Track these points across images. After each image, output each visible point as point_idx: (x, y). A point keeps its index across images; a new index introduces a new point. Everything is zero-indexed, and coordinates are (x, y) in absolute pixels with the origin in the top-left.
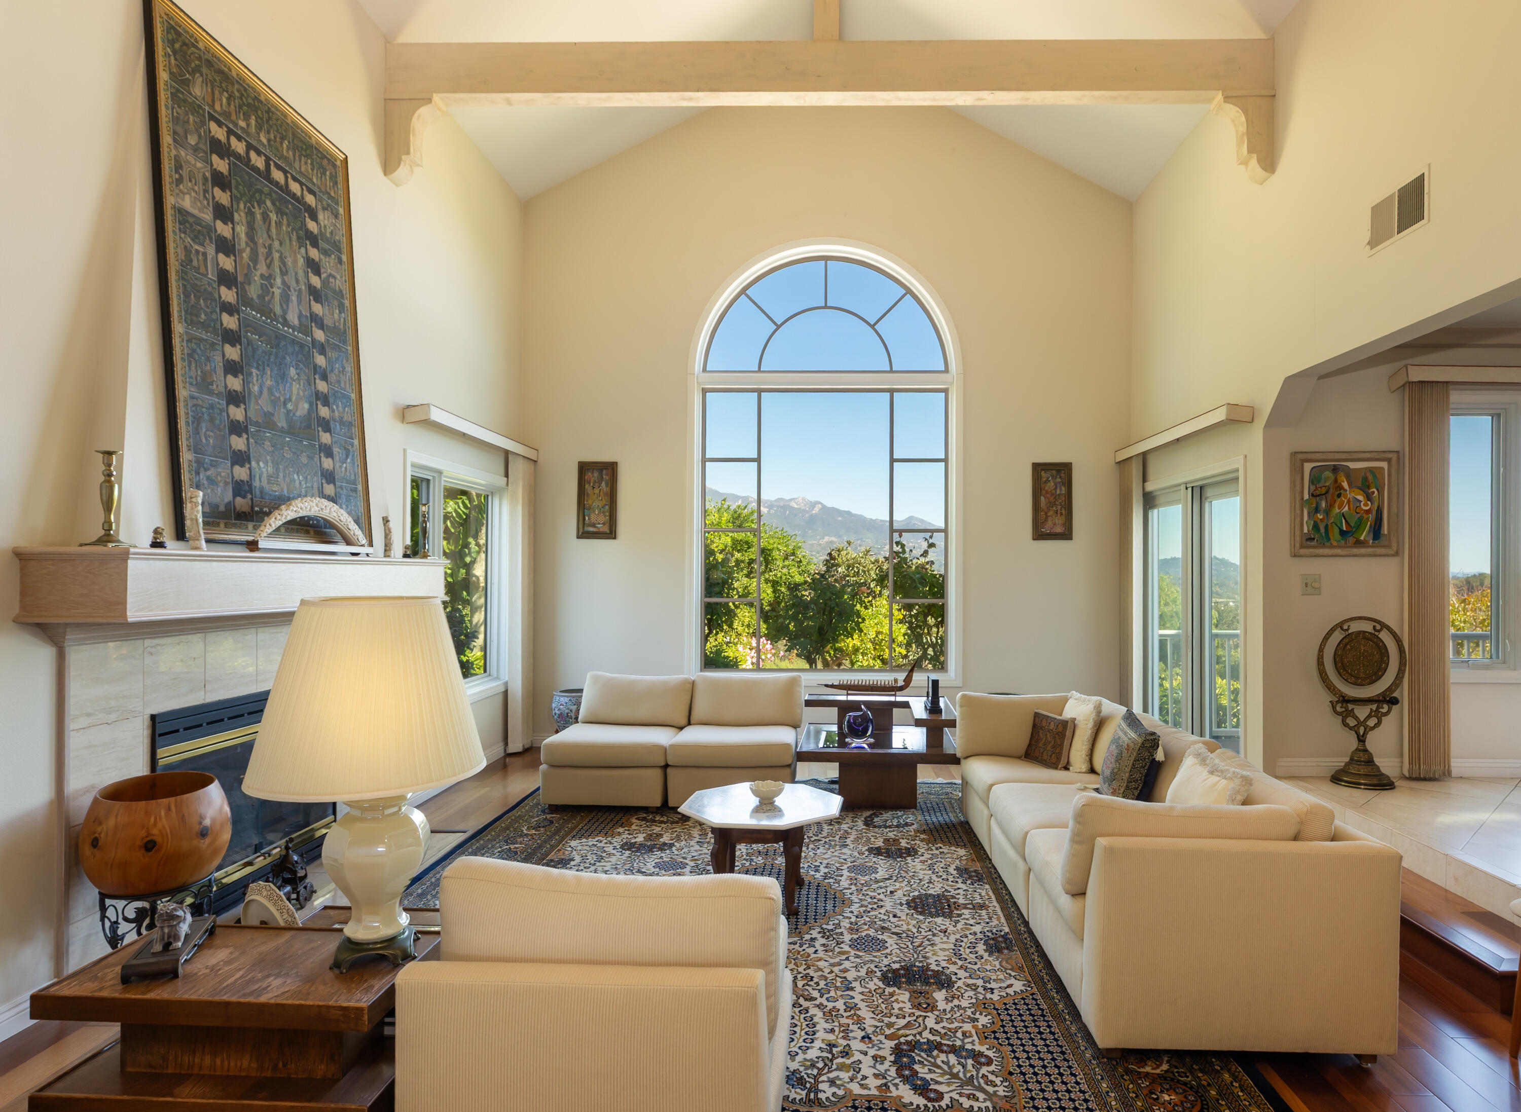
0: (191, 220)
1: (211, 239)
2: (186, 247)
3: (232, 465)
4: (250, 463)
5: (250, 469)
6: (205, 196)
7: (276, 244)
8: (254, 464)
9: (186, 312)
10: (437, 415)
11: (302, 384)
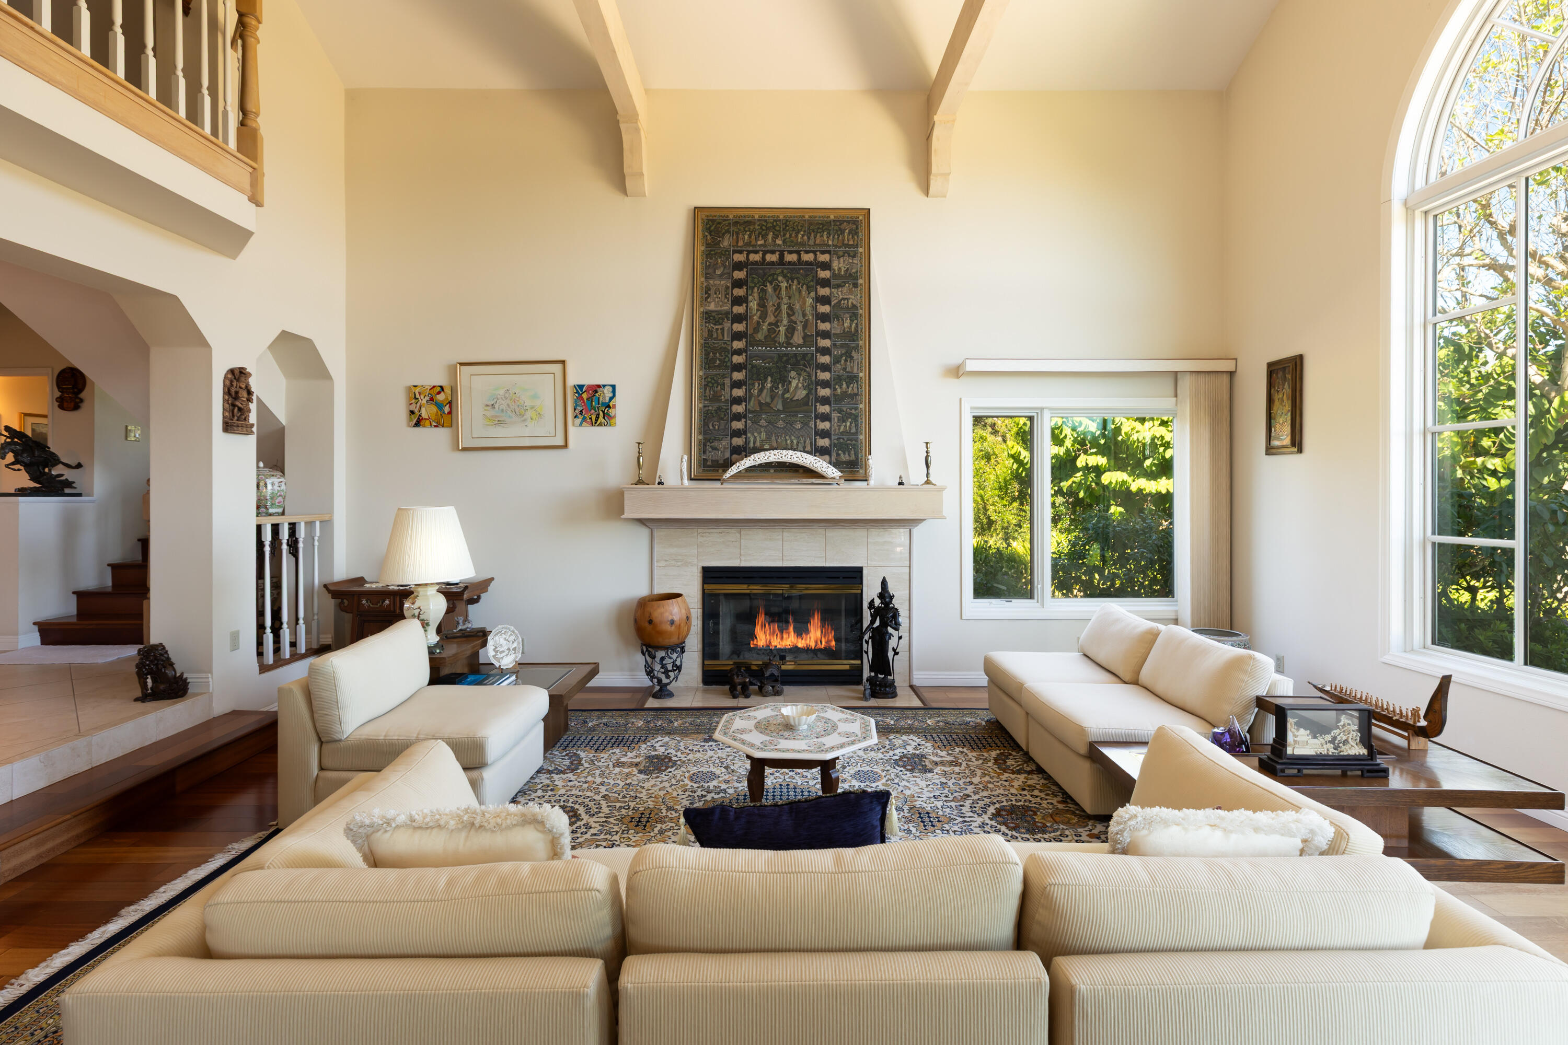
0: (714, 314)
1: (728, 320)
2: (709, 330)
3: (731, 438)
4: (746, 435)
5: (746, 438)
6: (726, 297)
7: (785, 300)
8: (749, 435)
9: (706, 364)
10: (971, 366)
11: (801, 379)
